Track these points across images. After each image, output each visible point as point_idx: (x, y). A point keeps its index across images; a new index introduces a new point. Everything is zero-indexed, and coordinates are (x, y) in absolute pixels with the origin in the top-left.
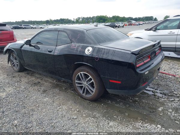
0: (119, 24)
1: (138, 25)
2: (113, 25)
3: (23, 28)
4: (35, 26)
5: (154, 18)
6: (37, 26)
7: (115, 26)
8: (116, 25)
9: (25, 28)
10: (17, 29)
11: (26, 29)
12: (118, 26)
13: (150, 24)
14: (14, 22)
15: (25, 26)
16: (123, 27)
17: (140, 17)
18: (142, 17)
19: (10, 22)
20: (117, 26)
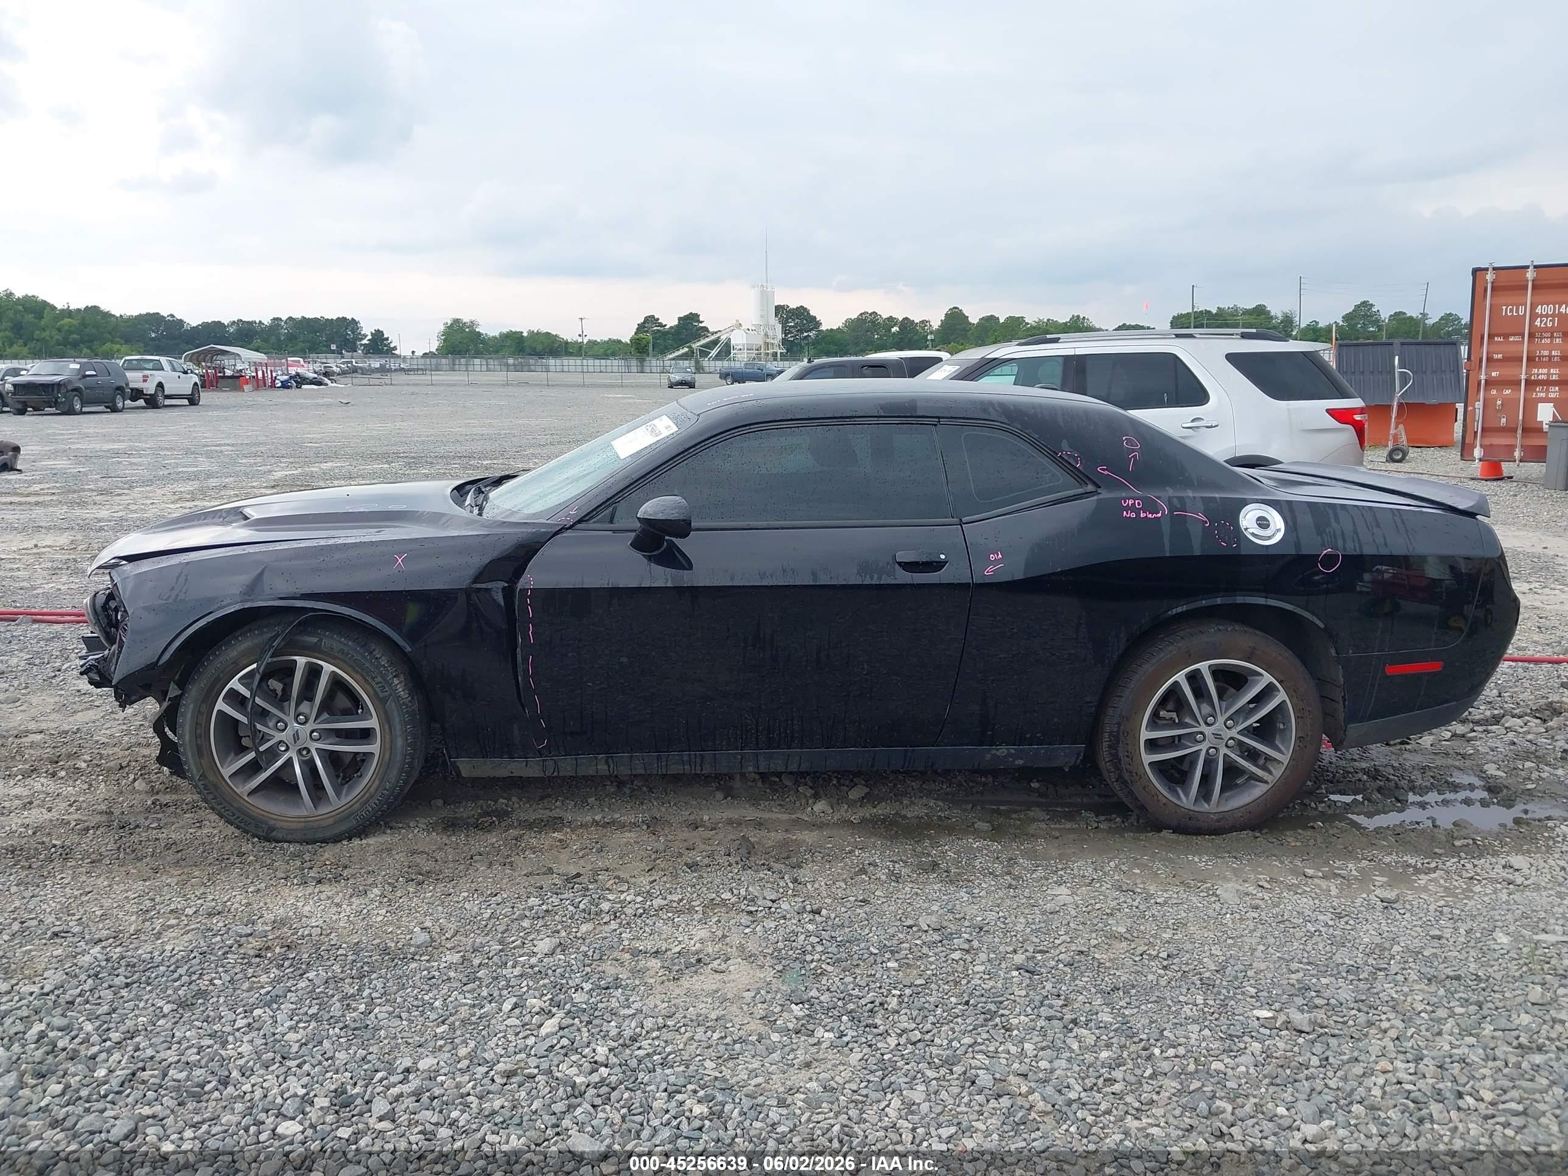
0: (158, 376)
1: (285, 385)
2: (100, 380)
5: (367, 330)
7: (120, 389)
8: (134, 379)
12: (150, 388)
13: (359, 379)
16: (193, 400)
17: (246, 318)
18: (267, 321)
20: (137, 394)
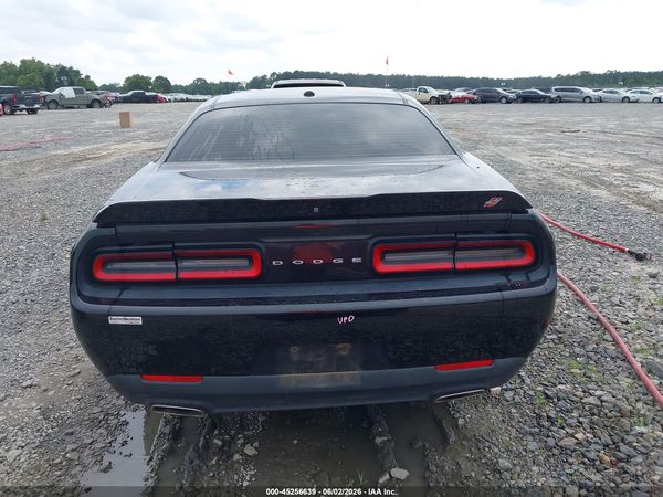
3: (552, 101)
4: (600, 93)
6: (611, 92)
9: (560, 100)
10: (532, 102)
11: (561, 102)
14: (554, 76)
15: (560, 93)
19: (540, 77)
